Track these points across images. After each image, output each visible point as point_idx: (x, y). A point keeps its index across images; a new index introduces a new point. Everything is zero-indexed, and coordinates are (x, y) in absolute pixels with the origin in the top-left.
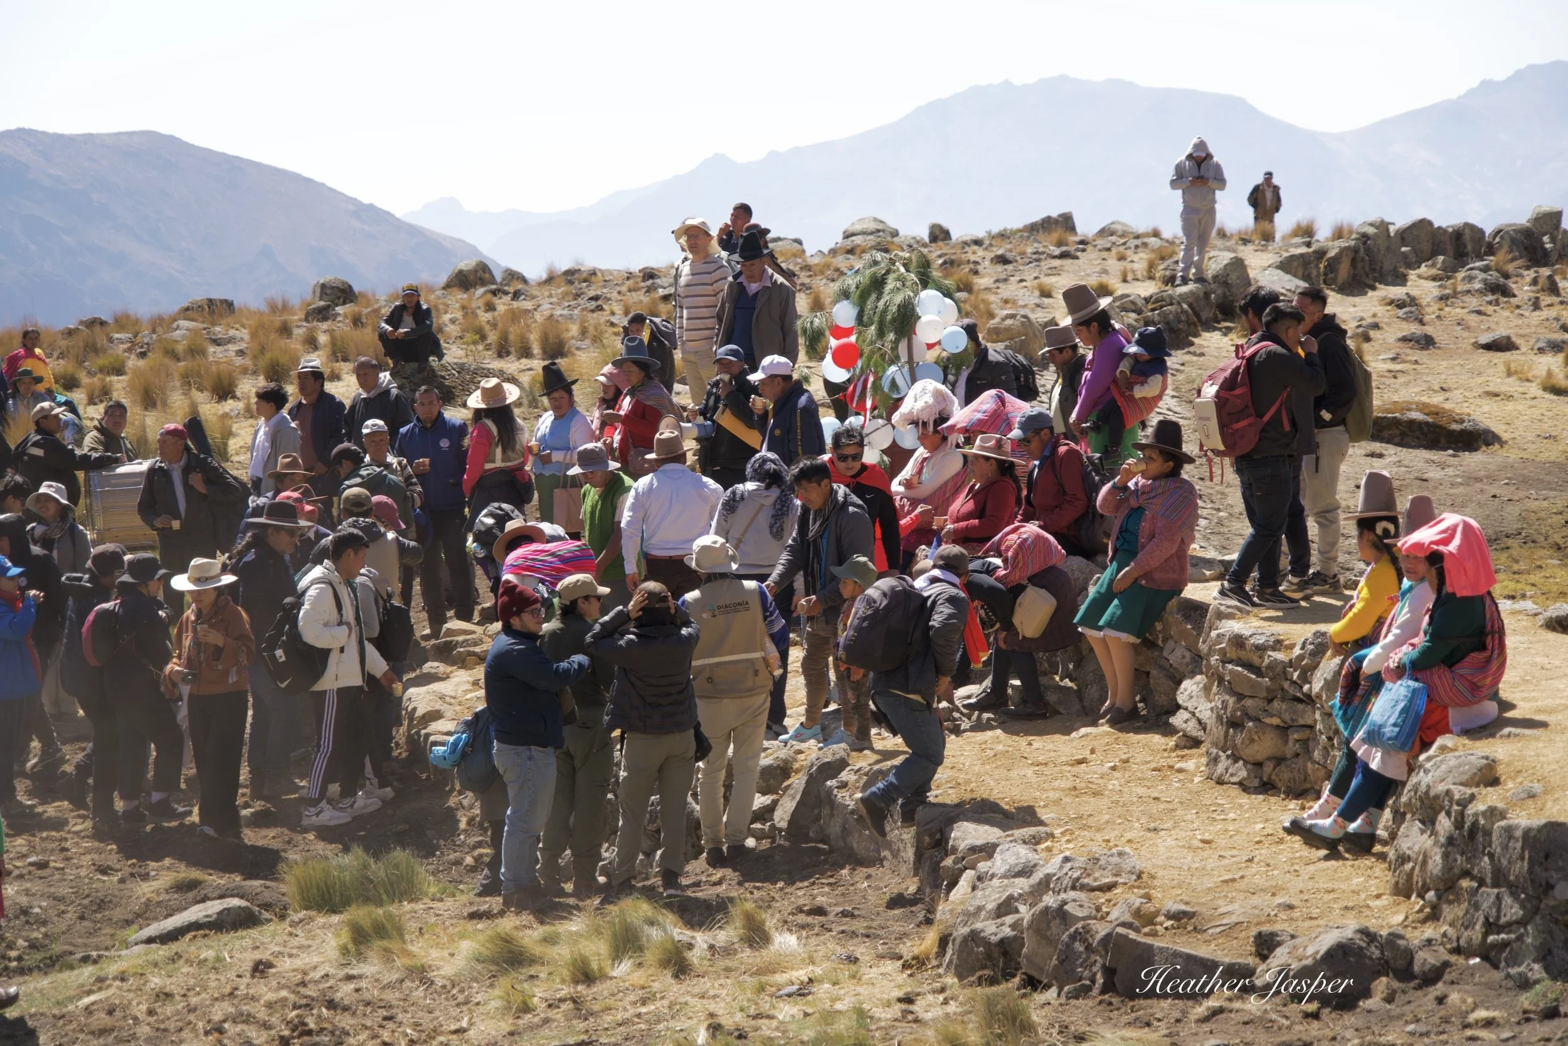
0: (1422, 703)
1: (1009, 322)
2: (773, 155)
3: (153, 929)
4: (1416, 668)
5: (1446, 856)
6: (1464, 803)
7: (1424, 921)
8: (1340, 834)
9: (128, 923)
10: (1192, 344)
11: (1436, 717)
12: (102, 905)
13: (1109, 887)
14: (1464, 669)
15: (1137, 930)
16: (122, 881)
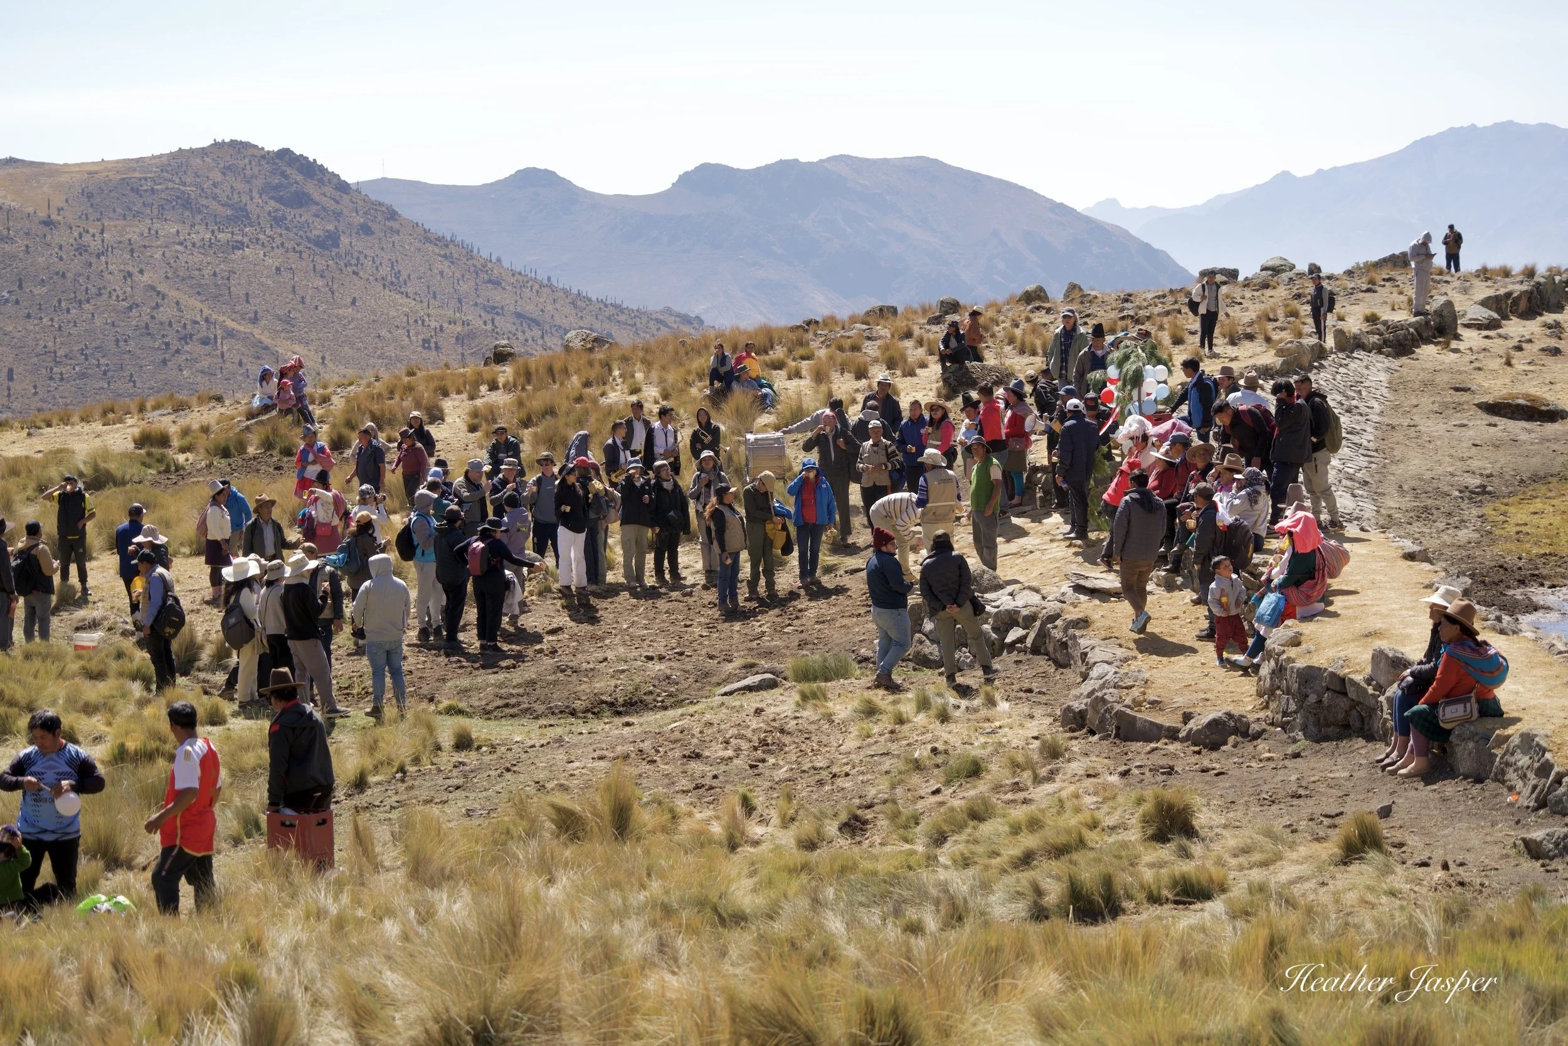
0: (1282, 604)
1: (1289, 345)
2: (1320, 171)
3: (728, 688)
4: (1281, 587)
5: (1271, 679)
6: (1279, 655)
7: (1262, 709)
8: (1248, 664)
9: (719, 684)
10: (1413, 352)
11: (1290, 611)
12: (707, 675)
13: (1131, 687)
14: (1303, 588)
15: (1132, 709)
16: (719, 663)
